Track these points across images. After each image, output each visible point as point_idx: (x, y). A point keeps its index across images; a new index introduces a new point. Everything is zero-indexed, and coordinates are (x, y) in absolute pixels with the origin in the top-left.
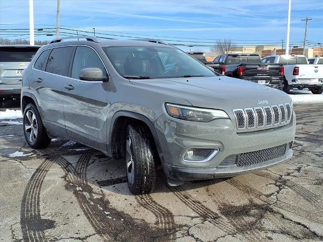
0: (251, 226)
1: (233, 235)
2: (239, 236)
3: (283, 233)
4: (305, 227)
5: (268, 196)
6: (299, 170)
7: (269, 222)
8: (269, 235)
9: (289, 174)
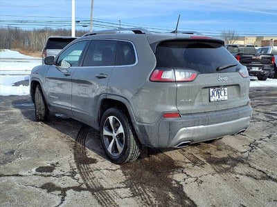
0: (226, 170)
1: (213, 174)
2: (217, 175)
3: (248, 175)
4: (264, 173)
5: (242, 153)
6: (270, 137)
7: (240, 169)
8: (238, 176)
9: (261, 139)
